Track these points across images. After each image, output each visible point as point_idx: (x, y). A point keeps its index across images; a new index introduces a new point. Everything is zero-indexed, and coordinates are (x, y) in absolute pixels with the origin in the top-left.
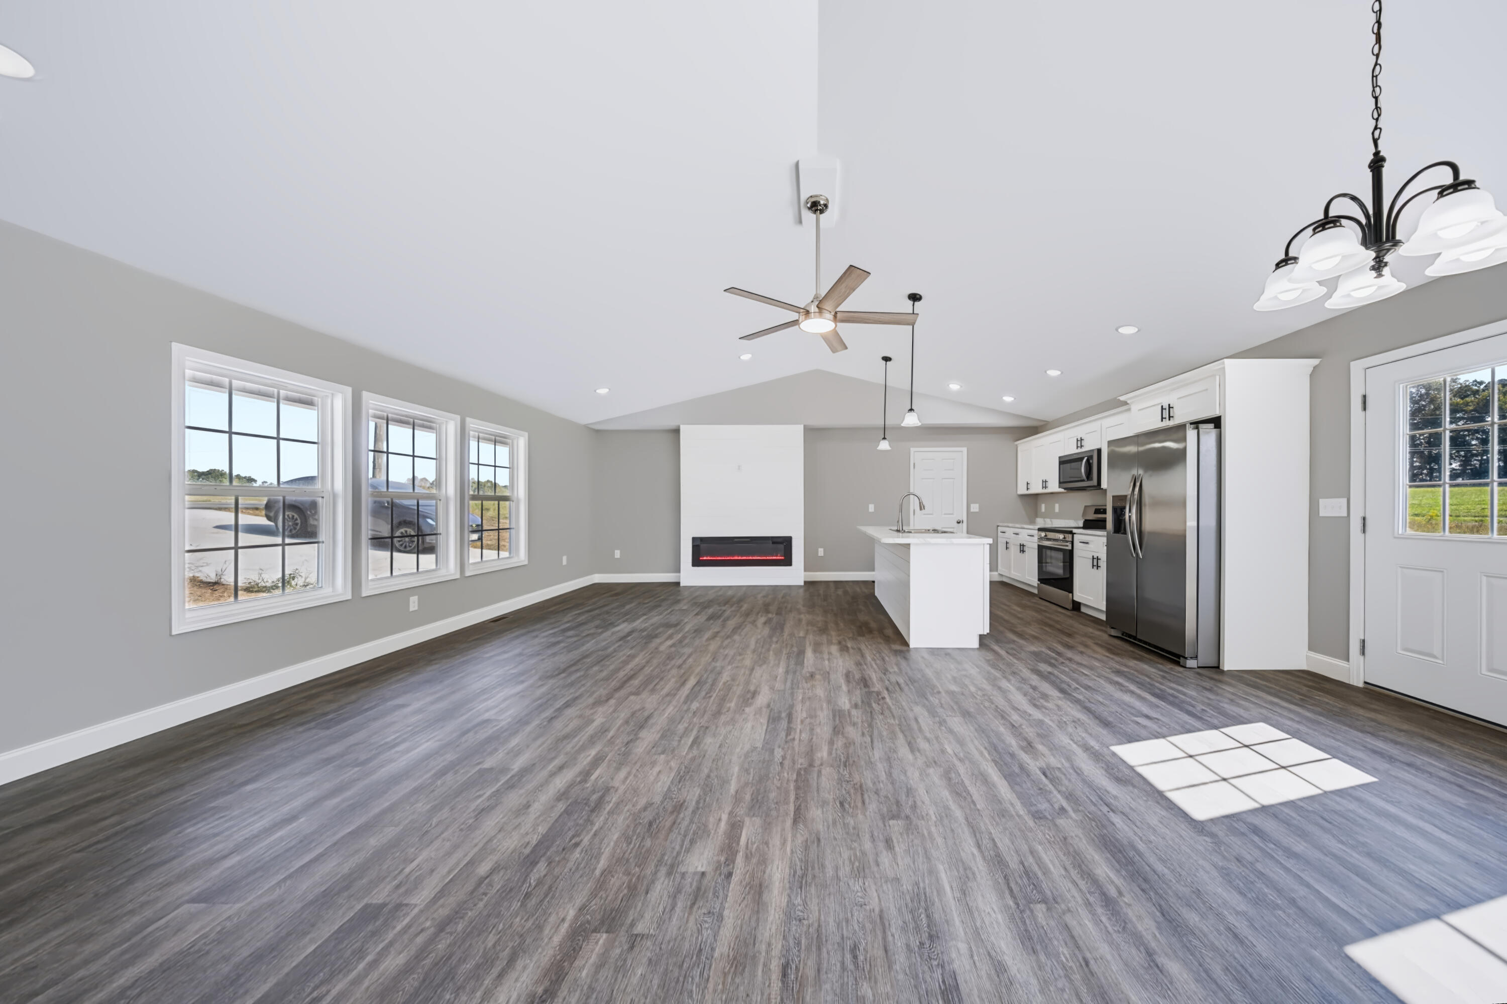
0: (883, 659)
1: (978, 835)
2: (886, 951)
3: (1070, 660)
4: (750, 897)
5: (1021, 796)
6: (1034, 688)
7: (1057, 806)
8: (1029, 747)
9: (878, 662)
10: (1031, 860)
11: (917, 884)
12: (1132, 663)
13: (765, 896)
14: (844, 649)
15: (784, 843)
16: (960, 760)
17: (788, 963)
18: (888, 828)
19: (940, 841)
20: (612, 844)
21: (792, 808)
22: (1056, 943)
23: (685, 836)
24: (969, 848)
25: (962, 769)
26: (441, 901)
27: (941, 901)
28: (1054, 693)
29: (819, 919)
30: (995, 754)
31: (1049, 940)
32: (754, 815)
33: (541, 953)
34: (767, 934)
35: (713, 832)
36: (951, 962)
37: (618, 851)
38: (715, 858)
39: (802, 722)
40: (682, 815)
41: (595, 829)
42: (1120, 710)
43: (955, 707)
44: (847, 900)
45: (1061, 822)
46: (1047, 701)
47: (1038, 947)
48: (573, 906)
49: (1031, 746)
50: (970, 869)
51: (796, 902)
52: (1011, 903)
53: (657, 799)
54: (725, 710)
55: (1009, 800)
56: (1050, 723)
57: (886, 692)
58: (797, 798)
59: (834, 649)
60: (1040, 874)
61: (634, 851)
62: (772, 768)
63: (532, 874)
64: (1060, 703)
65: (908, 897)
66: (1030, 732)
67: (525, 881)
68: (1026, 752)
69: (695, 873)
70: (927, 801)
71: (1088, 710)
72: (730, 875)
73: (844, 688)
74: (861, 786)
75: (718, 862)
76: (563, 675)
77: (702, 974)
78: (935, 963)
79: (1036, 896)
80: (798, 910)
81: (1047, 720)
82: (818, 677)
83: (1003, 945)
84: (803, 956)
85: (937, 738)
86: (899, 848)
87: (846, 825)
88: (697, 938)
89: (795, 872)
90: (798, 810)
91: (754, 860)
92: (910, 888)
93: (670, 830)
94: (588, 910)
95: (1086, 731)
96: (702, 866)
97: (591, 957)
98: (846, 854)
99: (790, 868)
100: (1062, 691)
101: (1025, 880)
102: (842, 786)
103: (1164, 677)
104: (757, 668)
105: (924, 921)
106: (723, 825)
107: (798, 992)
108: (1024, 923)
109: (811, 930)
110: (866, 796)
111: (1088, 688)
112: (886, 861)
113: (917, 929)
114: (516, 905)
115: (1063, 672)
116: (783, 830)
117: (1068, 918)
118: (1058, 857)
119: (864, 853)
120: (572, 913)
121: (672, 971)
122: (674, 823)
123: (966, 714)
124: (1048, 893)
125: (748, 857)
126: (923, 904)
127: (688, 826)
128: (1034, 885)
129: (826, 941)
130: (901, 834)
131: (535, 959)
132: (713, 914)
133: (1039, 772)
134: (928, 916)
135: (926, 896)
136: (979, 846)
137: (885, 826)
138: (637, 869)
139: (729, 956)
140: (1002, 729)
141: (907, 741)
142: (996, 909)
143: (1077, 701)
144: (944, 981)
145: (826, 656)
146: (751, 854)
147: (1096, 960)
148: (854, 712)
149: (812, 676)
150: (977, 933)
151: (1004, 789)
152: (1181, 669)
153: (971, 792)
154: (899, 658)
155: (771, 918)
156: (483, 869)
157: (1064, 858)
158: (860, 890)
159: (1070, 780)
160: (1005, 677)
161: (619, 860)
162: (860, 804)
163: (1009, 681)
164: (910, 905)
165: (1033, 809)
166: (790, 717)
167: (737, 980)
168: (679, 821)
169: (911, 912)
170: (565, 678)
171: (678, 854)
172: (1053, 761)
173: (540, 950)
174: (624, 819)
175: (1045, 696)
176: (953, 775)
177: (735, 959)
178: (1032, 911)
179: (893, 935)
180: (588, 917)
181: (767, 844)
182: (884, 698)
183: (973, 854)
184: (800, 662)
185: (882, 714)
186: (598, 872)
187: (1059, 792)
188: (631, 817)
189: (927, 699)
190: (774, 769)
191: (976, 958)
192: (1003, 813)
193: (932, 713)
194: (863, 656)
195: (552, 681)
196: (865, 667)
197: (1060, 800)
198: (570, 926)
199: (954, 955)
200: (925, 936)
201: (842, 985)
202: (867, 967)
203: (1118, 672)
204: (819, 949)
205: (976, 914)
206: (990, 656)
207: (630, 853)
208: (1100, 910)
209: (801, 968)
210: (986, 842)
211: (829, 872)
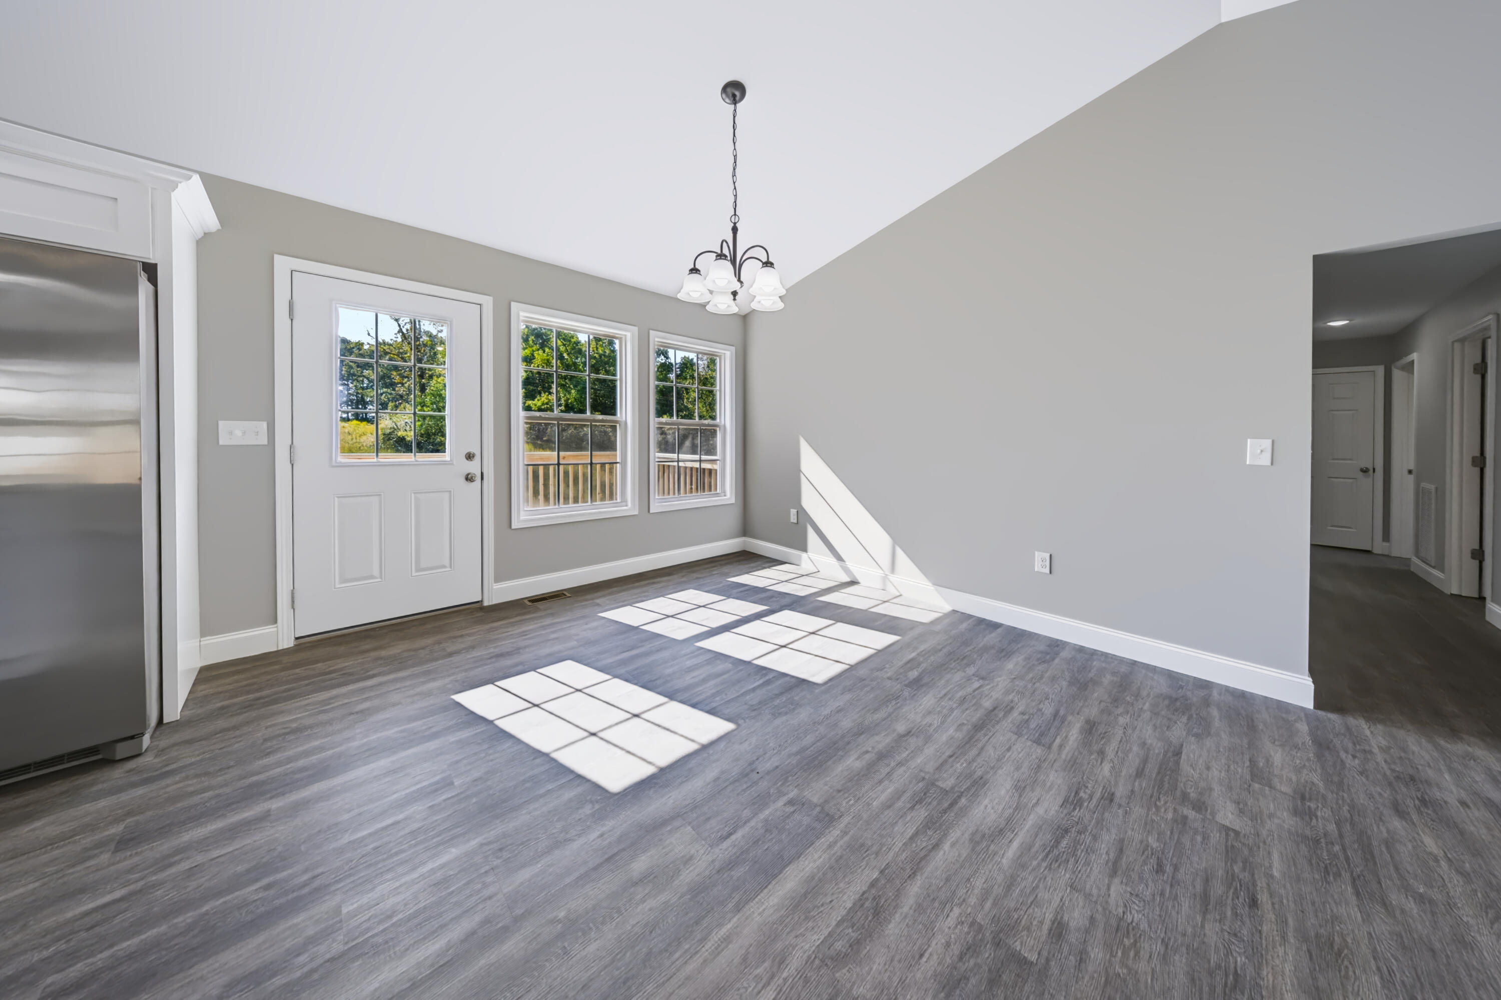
11: (1049, 869)
19: (978, 884)
27: (1032, 841)
60: (909, 794)
65: (1071, 865)
79: (934, 790)
92: (1061, 871)
211: (1180, 962)
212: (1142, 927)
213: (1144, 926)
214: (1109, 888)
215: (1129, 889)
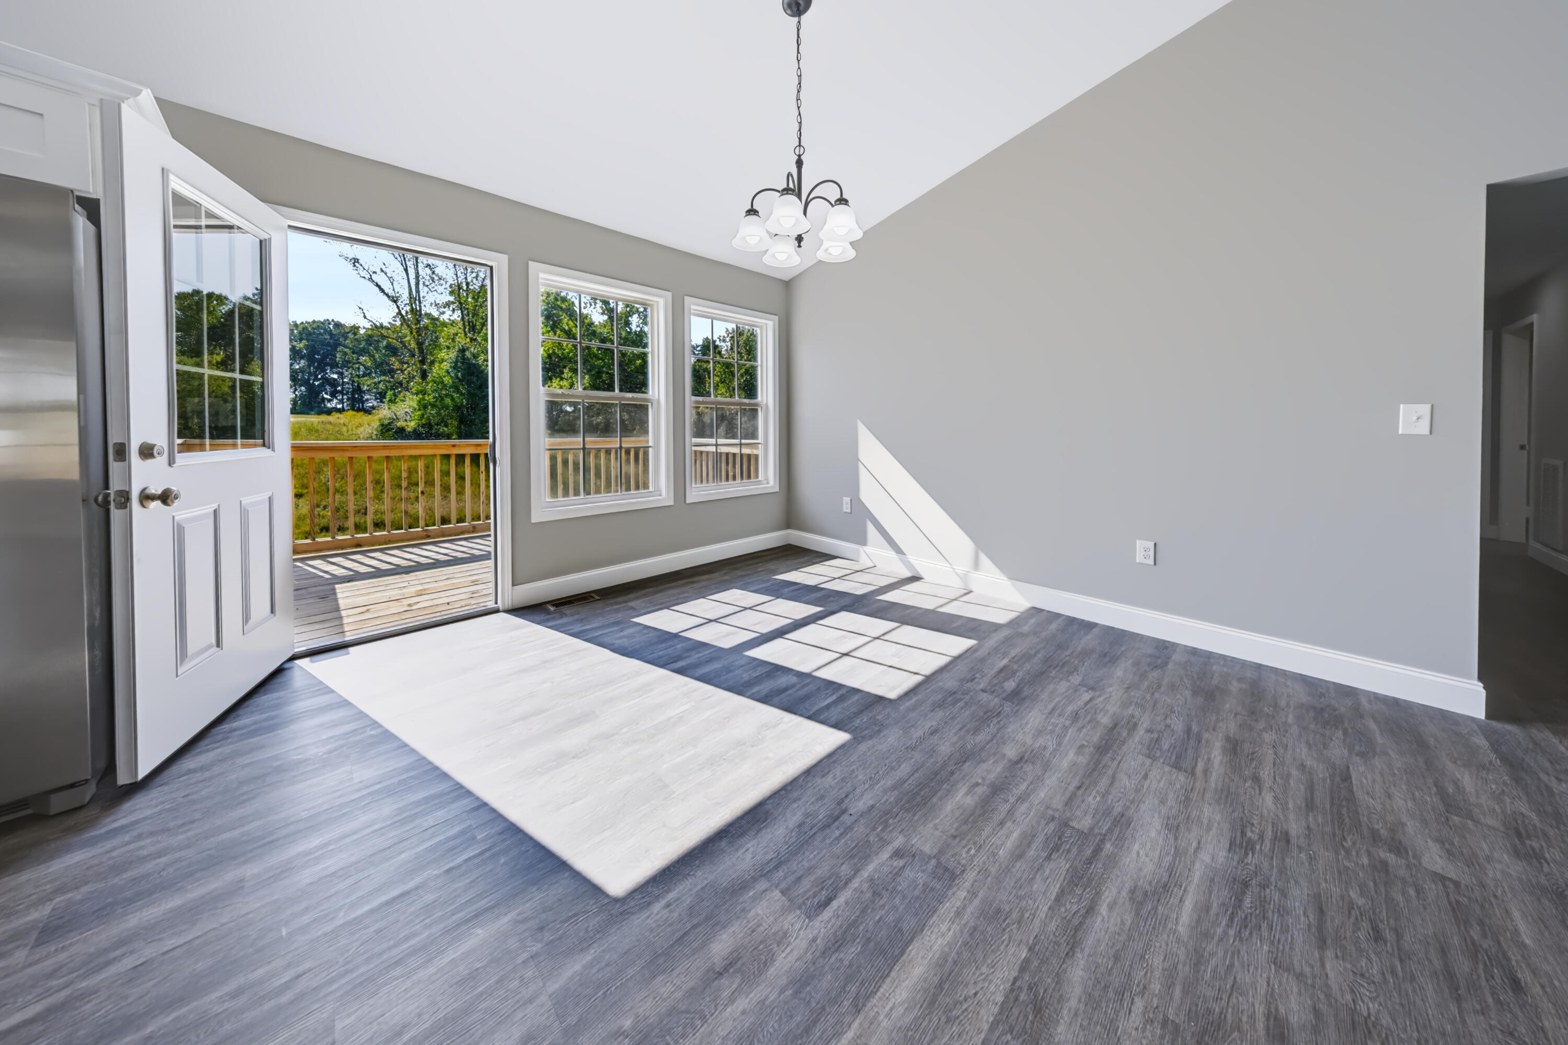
212: (1384, 1023)
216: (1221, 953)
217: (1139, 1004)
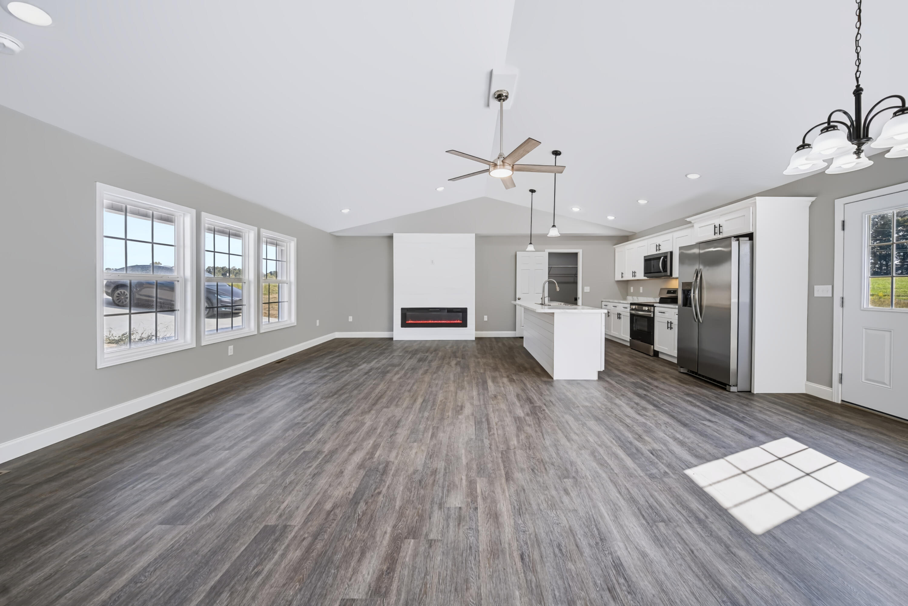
0: (538, 386)
1: (618, 487)
2: (577, 547)
3: (657, 387)
4: (491, 520)
5: (640, 466)
6: (637, 404)
7: (662, 471)
8: (640, 438)
9: (535, 388)
10: (652, 500)
11: (587, 513)
12: (696, 389)
13: (501, 520)
14: (511, 381)
15: (504, 492)
16: (599, 445)
17: (523, 553)
18: (564, 483)
19: (596, 490)
20: (400, 492)
21: (503, 472)
22: (673, 542)
23: (443, 488)
24: (614, 493)
25: (601, 451)
26: (309, 524)
27: (604, 521)
28: (650, 407)
29: (535, 531)
30: (620, 442)
31: (669, 540)
32: (481, 476)
33: (378, 550)
34: (507, 539)
35: (459, 486)
36: (616, 552)
37: (405, 496)
38: (465, 500)
39: (496, 424)
40: (437, 477)
41: (387, 484)
42: (692, 417)
43: (590, 415)
44: (548, 521)
45: (666, 480)
46: (646, 411)
47: (664, 544)
48: (389, 525)
49: (641, 438)
50: (617, 505)
51: (519, 523)
52: (644, 522)
53: (420, 468)
54: (446, 417)
55: (634, 468)
56: (651, 425)
57: (544, 406)
58: (505, 467)
59: (505, 380)
60: (658, 507)
61: (415, 496)
62: (485, 451)
63: (358, 509)
64: (655, 413)
65: (584, 520)
66: (639, 430)
67: (355, 513)
68: (639, 441)
69: (456, 508)
70: (583, 468)
71: (673, 417)
72: (476, 509)
73: (518, 404)
74: (542, 460)
75: (467, 502)
76: (336, 396)
77: (475, 559)
78: (607, 552)
79: (657, 518)
80: (522, 527)
81: (648, 423)
82: (499, 397)
83: (643, 543)
84: (530, 550)
85: (582, 433)
86: (573, 494)
87: (538, 482)
88: (467, 541)
89: (514, 507)
90: (507, 474)
91: (489, 501)
92: (584, 515)
93: (433, 484)
94: (398, 528)
95: (673, 429)
96: (458, 504)
97: (408, 551)
98: (542, 498)
99: (511, 505)
100: (655, 405)
101: (650, 510)
102: (530, 460)
103: (717, 398)
104: (459, 392)
105: (596, 532)
106: (464, 481)
107: (533, 567)
108: (654, 532)
109: (531, 536)
110: (546, 466)
111: (670, 404)
112: (567, 501)
113: (593, 536)
114: (354, 525)
115: (654, 394)
116: (501, 484)
117: (678, 529)
118: (667, 498)
119: (553, 497)
120: (389, 530)
121: (457, 558)
122: (434, 481)
123: (597, 419)
124: (665, 517)
125: (484, 499)
126: (593, 523)
127: (443, 483)
128: (656, 513)
129: (542, 542)
130: (572, 486)
131: (376, 552)
132: (473, 529)
133: (648, 452)
134: (598, 529)
135: (594, 519)
136: (620, 493)
137: (562, 482)
138: (420, 506)
139: (488, 550)
140: (621, 428)
141: (564, 435)
142: (636, 526)
143: (665, 412)
144: (613, 561)
145: (501, 385)
146: (486, 497)
147: (697, 550)
148: (527, 418)
149: (495, 397)
150: (627, 537)
151: (629, 462)
152: (727, 393)
153: (610, 464)
154: (548, 386)
155: (507, 531)
156: (328, 506)
157: (671, 499)
158: (555, 516)
159: (668, 457)
160: (617, 397)
161: (408, 501)
162: (544, 470)
163: (621, 400)
164: (586, 523)
165: (648, 472)
166: (488, 420)
167: (496, 562)
168: (437, 480)
169: (587, 527)
170: (337, 398)
171: (442, 497)
172: (656, 446)
173: (377, 548)
174: (403, 479)
175: (645, 409)
176: (597, 454)
177: (492, 551)
178: (657, 526)
179: (580, 539)
180: (399, 531)
181: (494, 492)
182: (544, 410)
183: (617, 497)
184: (486, 389)
185: (545, 419)
186: (397, 508)
187: (662, 463)
188: (407, 478)
189: (571, 411)
190: (487, 451)
191: (629, 550)
192: (631, 475)
193: (577, 419)
194: (525, 384)
195: (330, 400)
196: (528, 391)
197: (663, 468)
198: (391, 536)
199: (616, 548)
200: (598, 540)
201: (557, 563)
202: (569, 555)
203: (688, 395)
204: (539, 546)
205: (625, 528)
206: (606, 385)
207: (413, 497)
208: (696, 526)
209: (531, 556)
210: (623, 490)
211: (535, 507)
212: (549, 511)
213: (549, 512)
214: (567, 519)
215: (562, 525)
216: (588, 504)
217: (590, 478)
